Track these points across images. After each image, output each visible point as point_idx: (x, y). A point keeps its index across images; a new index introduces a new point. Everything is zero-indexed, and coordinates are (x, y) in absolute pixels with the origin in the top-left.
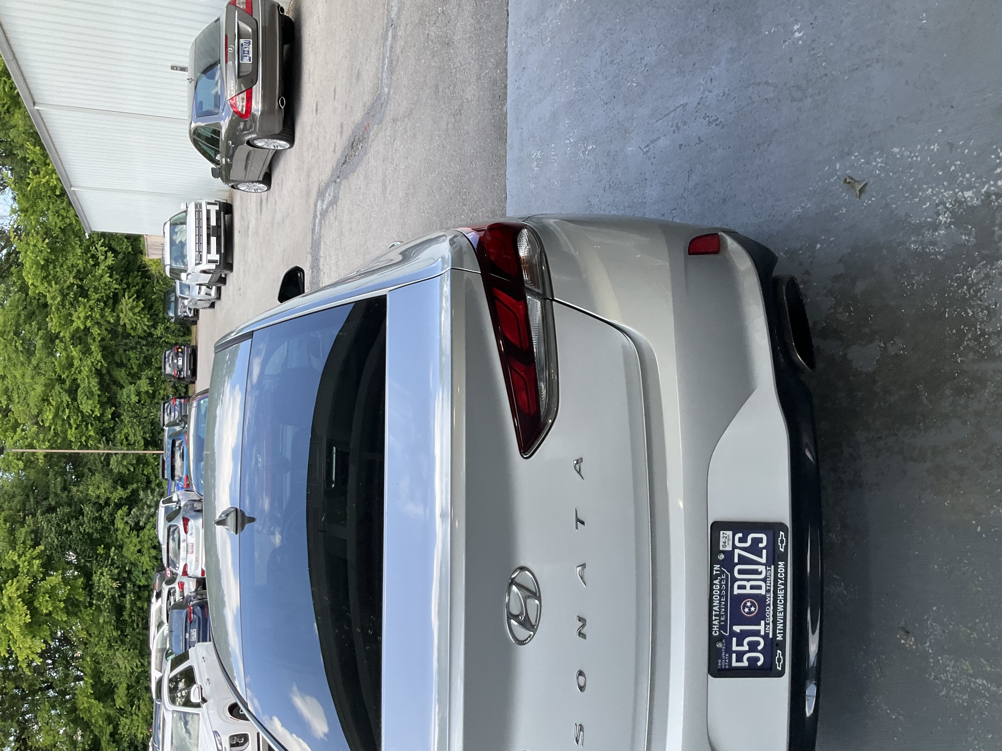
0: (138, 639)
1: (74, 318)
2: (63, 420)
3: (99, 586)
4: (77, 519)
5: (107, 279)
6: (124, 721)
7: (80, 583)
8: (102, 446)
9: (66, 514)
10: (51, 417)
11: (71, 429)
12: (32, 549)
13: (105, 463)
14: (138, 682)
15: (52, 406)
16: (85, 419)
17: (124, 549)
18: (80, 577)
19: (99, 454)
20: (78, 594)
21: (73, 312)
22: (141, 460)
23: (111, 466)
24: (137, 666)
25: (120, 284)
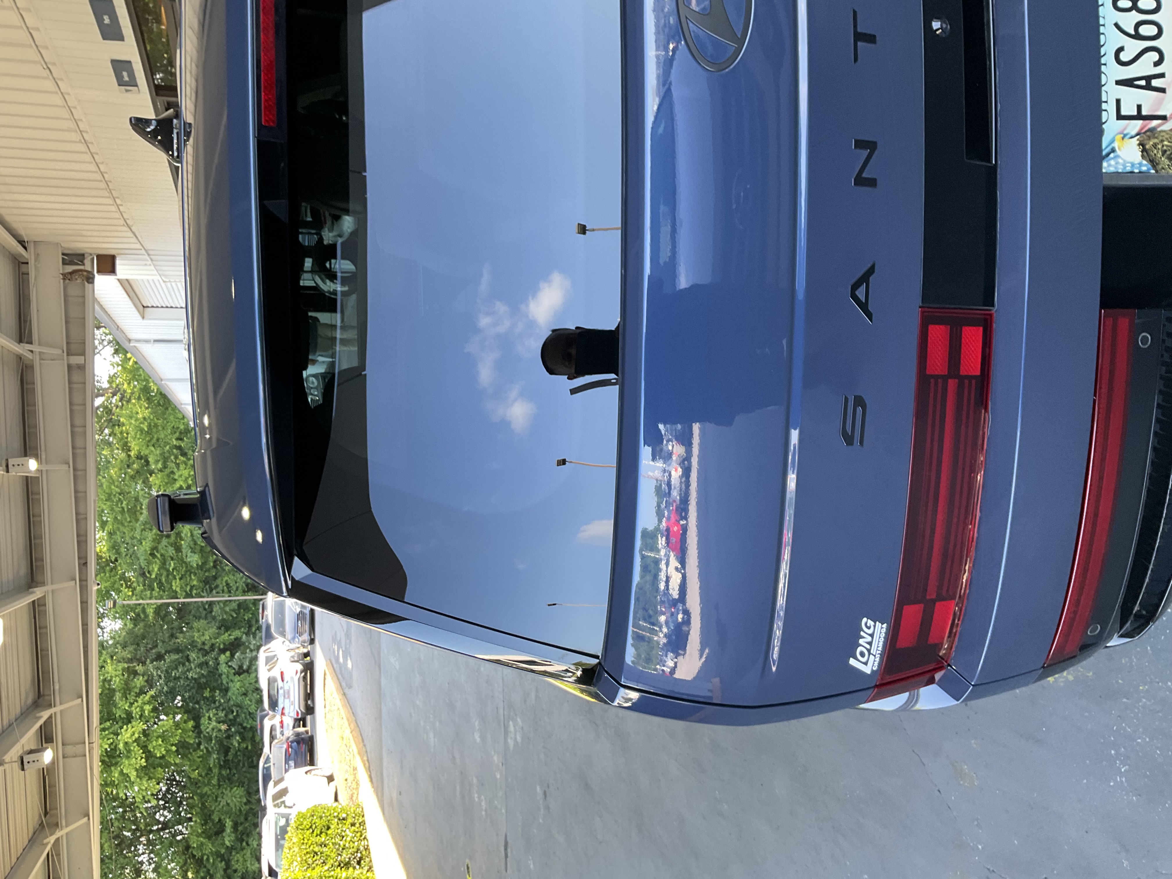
0: (244, 778)
1: (176, 477)
2: (168, 570)
4: (184, 665)
7: (190, 726)
8: (205, 594)
9: (175, 661)
10: (157, 569)
11: (176, 579)
12: (143, 696)
13: (209, 610)
15: (158, 559)
16: (190, 571)
17: (229, 694)
18: (189, 719)
19: (202, 602)
20: (189, 736)
21: (175, 470)
22: (242, 606)
23: (213, 614)
24: (245, 804)
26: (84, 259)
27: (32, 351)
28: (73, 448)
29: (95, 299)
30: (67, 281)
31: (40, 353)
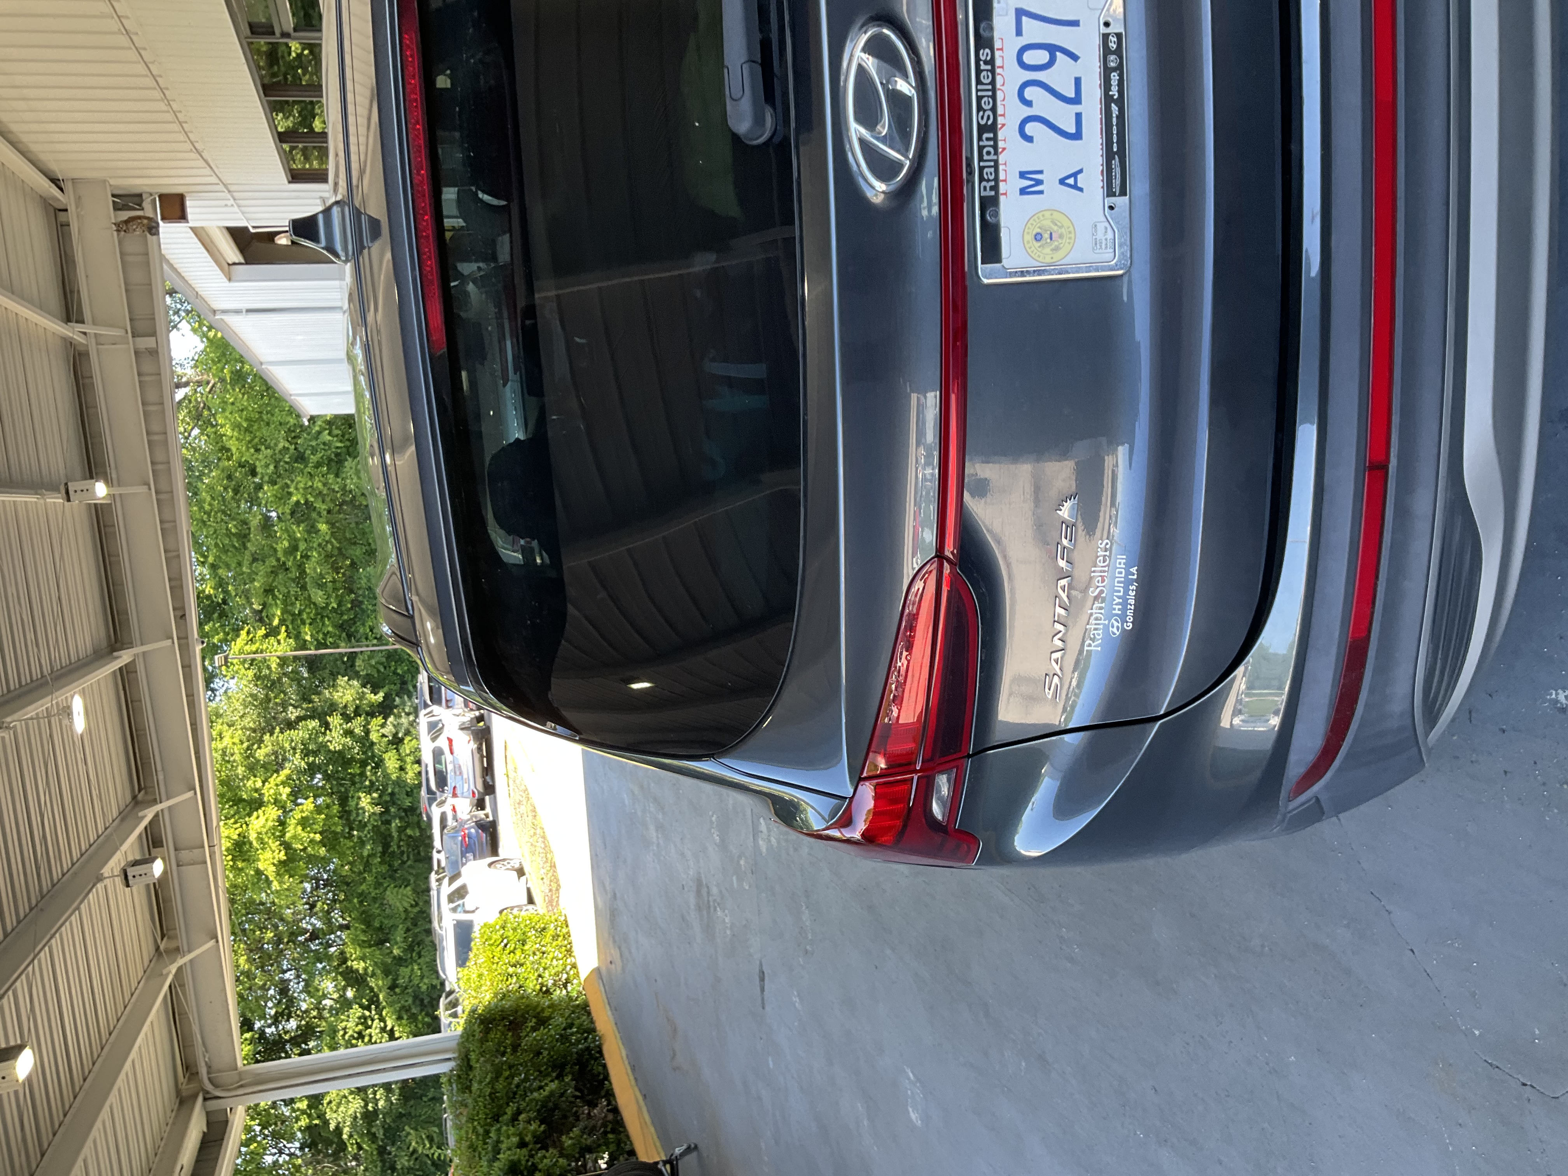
0: (411, 874)
1: (292, 490)
2: (293, 615)
3: (358, 815)
4: (323, 734)
5: (326, 437)
6: (404, 971)
7: (336, 811)
8: (343, 643)
10: (279, 613)
12: (275, 775)
13: (349, 664)
14: (416, 925)
15: (279, 599)
16: (321, 613)
18: (334, 803)
19: (340, 653)
20: (335, 823)
21: (289, 482)
23: (355, 668)
24: (412, 906)
25: (341, 441)
26: (142, 201)
27: (85, 333)
28: (153, 463)
29: (162, 258)
30: (123, 233)
31: (95, 334)
